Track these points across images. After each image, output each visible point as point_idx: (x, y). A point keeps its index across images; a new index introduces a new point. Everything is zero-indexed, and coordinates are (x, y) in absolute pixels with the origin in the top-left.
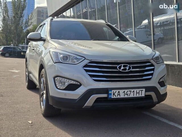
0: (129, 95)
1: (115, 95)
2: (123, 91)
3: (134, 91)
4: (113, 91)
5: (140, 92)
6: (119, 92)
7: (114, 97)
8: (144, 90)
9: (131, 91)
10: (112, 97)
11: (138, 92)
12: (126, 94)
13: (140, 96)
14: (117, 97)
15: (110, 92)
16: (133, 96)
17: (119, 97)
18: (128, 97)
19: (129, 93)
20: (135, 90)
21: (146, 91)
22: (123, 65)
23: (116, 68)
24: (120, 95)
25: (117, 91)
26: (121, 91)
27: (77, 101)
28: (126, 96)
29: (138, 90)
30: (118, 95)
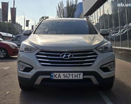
0: (68, 77)
1: (56, 76)
2: (63, 74)
3: (72, 75)
4: (54, 74)
5: (79, 75)
6: (59, 74)
7: (56, 78)
8: (82, 74)
9: (70, 74)
10: (54, 78)
11: (76, 75)
12: (66, 77)
13: (78, 78)
14: (58, 79)
15: (52, 74)
16: (72, 78)
17: (59, 78)
18: (68, 79)
19: (68, 75)
20: (74, 74)
21: (84, 75)
22: (65, 53)
23: (59, 56)
24: (60, 77)
25: (58, 74)
26: (62, 74)
27: (30, 80)
28: (66, 78)
29: (76, 74)
30: (59, 77)
